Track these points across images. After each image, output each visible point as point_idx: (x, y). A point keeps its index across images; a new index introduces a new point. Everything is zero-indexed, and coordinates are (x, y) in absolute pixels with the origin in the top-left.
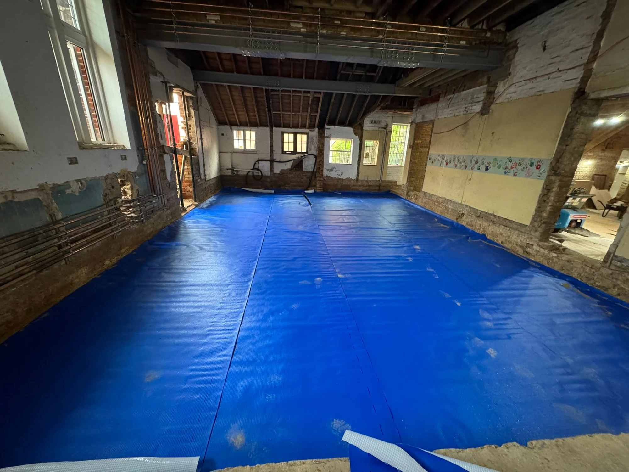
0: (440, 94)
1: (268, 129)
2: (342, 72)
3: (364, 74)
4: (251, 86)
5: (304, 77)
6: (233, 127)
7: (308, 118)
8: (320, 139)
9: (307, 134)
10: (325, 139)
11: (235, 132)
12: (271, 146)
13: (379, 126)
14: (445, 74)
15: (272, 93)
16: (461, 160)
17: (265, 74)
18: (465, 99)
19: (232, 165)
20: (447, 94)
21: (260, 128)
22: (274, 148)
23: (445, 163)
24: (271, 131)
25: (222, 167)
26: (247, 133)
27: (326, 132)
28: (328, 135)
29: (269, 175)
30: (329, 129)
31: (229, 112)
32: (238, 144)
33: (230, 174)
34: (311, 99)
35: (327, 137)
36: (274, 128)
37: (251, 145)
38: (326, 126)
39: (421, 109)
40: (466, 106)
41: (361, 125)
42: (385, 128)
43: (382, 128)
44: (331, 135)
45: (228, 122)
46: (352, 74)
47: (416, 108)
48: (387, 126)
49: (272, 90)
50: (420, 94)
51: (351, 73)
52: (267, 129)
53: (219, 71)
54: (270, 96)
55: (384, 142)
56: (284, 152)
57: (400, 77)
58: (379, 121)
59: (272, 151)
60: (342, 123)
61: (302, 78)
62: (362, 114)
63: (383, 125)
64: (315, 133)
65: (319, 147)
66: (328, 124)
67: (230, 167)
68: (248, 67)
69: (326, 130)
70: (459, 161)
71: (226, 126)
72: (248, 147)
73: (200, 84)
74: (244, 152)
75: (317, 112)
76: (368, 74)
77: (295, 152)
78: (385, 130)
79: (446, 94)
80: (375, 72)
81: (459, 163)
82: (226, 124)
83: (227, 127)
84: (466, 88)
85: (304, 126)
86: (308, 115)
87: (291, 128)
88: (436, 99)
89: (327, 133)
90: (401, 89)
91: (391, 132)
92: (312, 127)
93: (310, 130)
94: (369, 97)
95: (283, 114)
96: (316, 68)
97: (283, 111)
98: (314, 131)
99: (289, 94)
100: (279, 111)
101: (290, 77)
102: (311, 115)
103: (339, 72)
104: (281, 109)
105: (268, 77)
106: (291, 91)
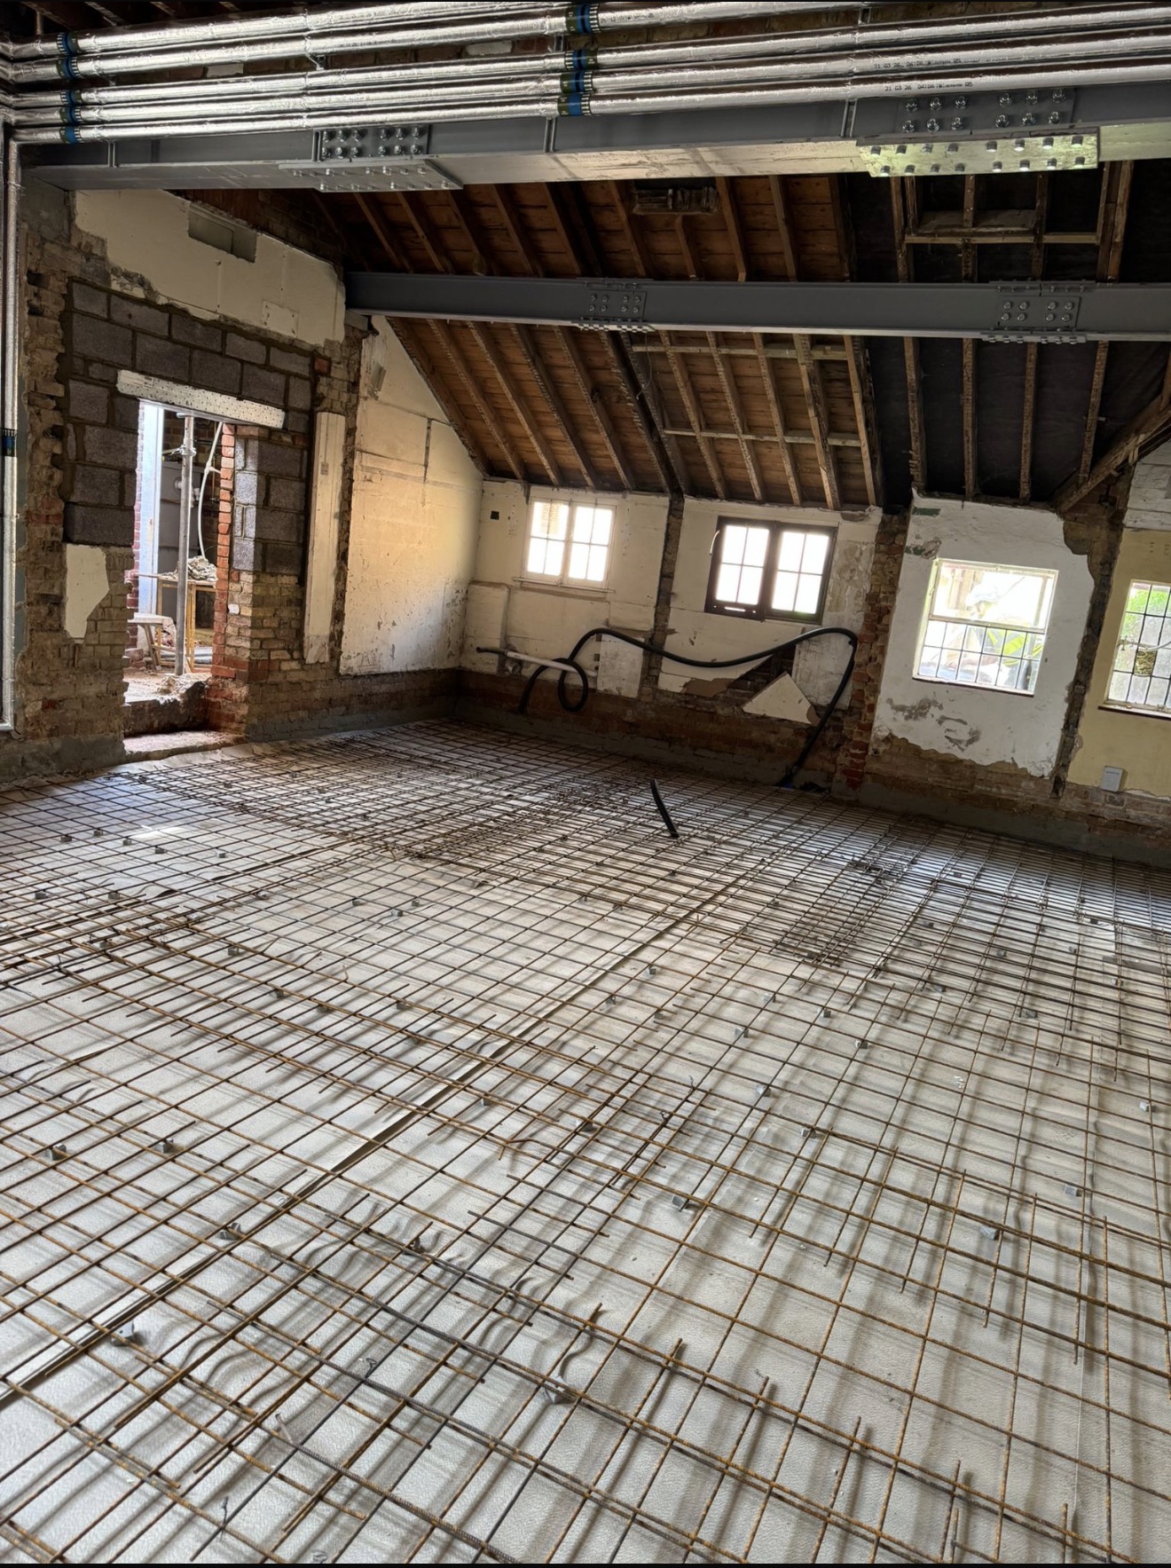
1: (665, 501)
2: (912, 239)
3: (1029, 240)
4: (552, 322)
5: (742, 276)
6: (535, 490)
7: (823, 459)
8: (883, 558)
9: (832, 531)
10: (907, 559)
11: (539, 508)
12: (666, 576)
15: (639, 349)
17: (588, 272)
19: (506, 638)
21: (633, 498)
22: (678, 585)
24: (675, 512)
25: (470, 641)
26: (585, 513)
27: (912, 528)
28: (920, 543)
29: (633, 694)
30: (934, 512)
31: (514, 429)
32: (542, 560)
33: (493, 669)
34: (803, 369)
35: (918, 551)
36: (689, 501)
37: (591, 567)
38: (920, 501)
41: (1113, 503)
44: (937, 541)
45: (513, 466)
46: (966, 246)
49: (638, 338)
51: (958, 241)
52: (659, 505)
53: (434, 271)
54: (635, 365)
56: (713, 607)
59: (665, 597)
60: (997, 489)
61: (735, 278)
64: (865, 529)
65: (872, 599)
66: (929, 491)
67: (496, 644)
68: (521, 248)
69: (914, 518)
71: (510, 484)
72: (577, 573)
73: (391, 321)
74: (561, 590)
75: (854, 432)
76: (1049, 239)
77: (762, 611)
80: (1093, 230)
82: (511, 476)
83: (514, 488)
85: (811, 497)
86: (818, 445)
87: (760, 503)
89: (917, 532)
92: (850, 500)
93: (845, 517)
94: (1102, 356)
95: (712, 440)
96: (783, 230)
97: (708, 425)
98: (862, 518)
99: (705, 350)
100: (688, 426)
101: (684, 277)
102: (837, 448)
103: (897, 238)
104: (693, 417)
105: (599, 283)
106: (711, 340)
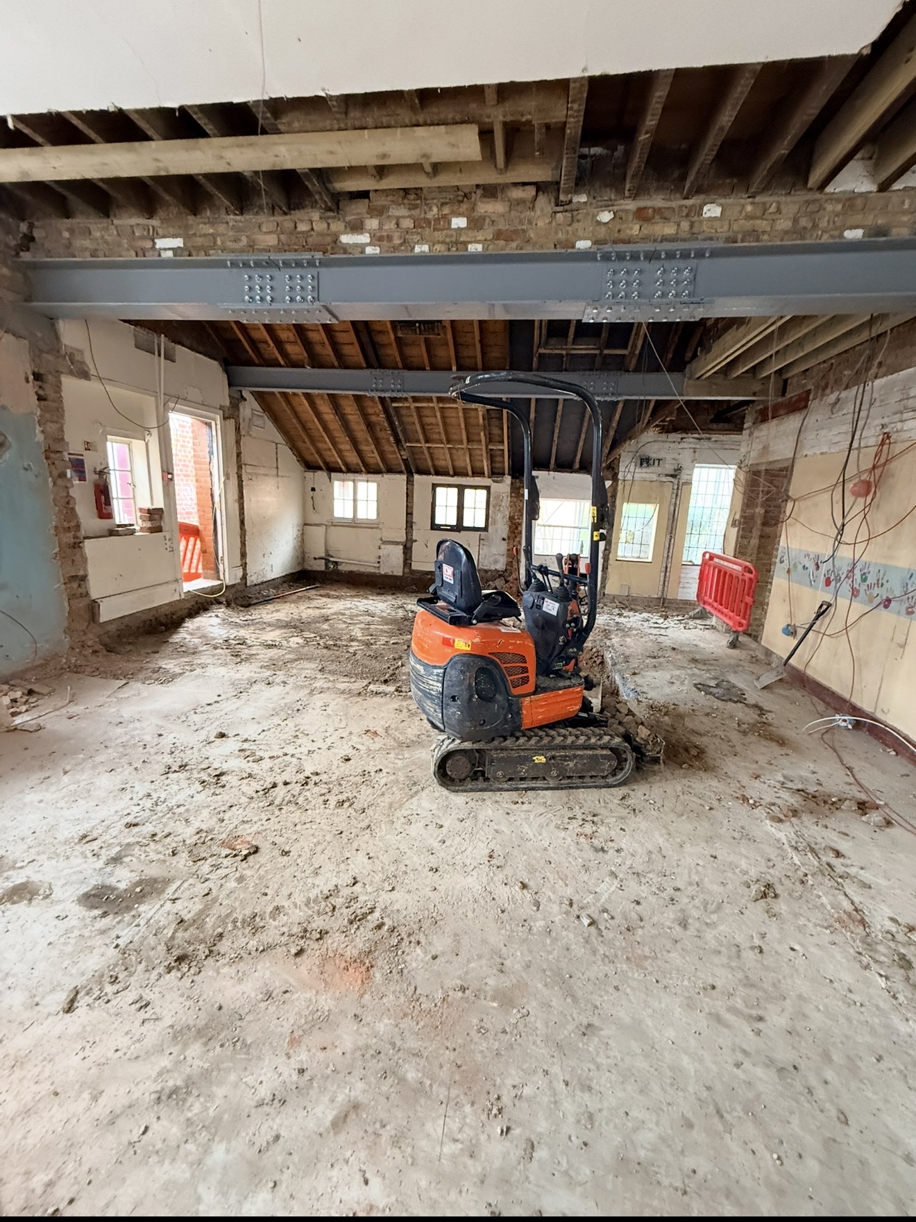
0: (809, 392)
1: (404, 477)
2: (542, 351)
3: (597, 352)
4: (351, 393)
5: (454, 368)
6: (333, 475)
7: (485, 455)
8: (515, 500)
9: (488, 488)
11: (337, 484)
12: (409, 514)
13: (659, 470)
14: (814, 333)
15: (395, 405)
16: (871, 579)
17: (370, 366)
18: (882, 401)
19: (327, 551)
20: (828, 391)
21: (387, 477)
22: (415, 518)
23: (822, 579)
24: (410, 482)
25: (307, 555)
26: (362, 486)
29: (401, 574)
30: (536, 477)
31: (321, 445)
32: (342, 508)
33: (323, 568)
34: (481, 413)
36: (416, 477)
37: (368, 511)
39: (761, 430)
40: (886, 420)
41: (613, 469)
42: (673, 476)
43: (667, 475)
45: (322, 464)
46: (567, 355)
47: (749, 428)
48: (679, 469)
49: (394, 400)
50: (754, 394)
51: (564, 352)
52: (403, 478)
53: (280, 366)
54: (393, 413)
55: (672, 508)
56: (435, 527)
57: (695, 356)
58: (659, 460)
59: (409, 525)
60: (564, 466)
61: (451, 369)
62: (609, 445)
63: (669, 468)
64: (503, 486)
65: (511, 518)
67: (323, 555)
68: (332, 354)
70: (864, 580)
71: (319, 473)
72: (361, 515)
73: (252, 393)
74: (354, 524)
75: (502, 442)
76: (606, 352)
77: (459, 527)
78: (675, 481)
79: (823, 388)
80: (626, 348)
81: (864, 587)
82: (320, 468)
83: (321, 475)
84: (883, 369)
85: (477, 473)
86: (484, 448)
87: (452, 476)
88: (799, 405)
90: (698, 382)
91: (689, 483)
92: (496, 473)
93: (494, 481)
94: (620, 406)
95: (429, 448)
96: (478, 346)
97: (427, 441)
98: (501, 482)
99: (431, 405)
100: (418, 441)
101: (424, 369)
102: (491, 450)
103: (535, 350)
104: (421, 437)
105: (377, 372)
106: (435, 400)
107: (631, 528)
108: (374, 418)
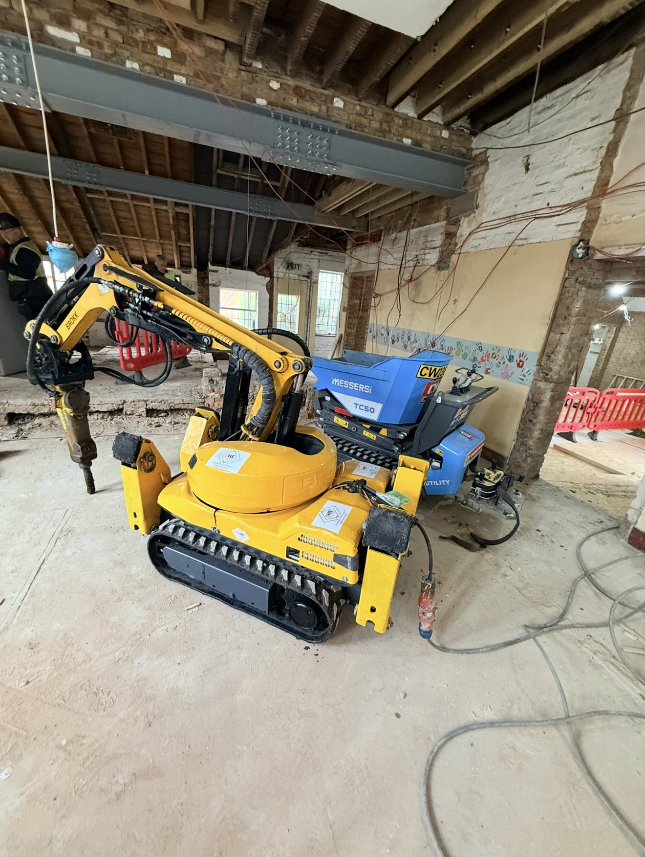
0: (381, 231)
2: (219, 171)
3: (259, 180)
5: (147, 172)
7: (175, 250)
8: (202, 287)
10: (211, 288)
13: (299, 272)
14: (385, 196)
15: (89, 195)
16: (412, 339)
18: (416, 242)
20: (391, 232)
23: (390, 340)
27: (210, 277)
28: (214, 282)
30: (216, 271)
34: (171, 215)
35: (214, 285)
38: (211, 267)
39: (357, 251)
40: (418, 253)
41: (270, 269)
42: (308, 277)
43: (304, 276)
44: (219, 282)
46: (239, 178)
47: (350, 249)
48: (310, 273)
49: (88, 190)
50: (353, 228)
51: (236, 176)
54: (87, 203)
55: (308, 298)
57: (321, 196)
58: (299, 265)
60: (237, 264)
61: (144, 173)
62: (267, 251)
63: (305, 271)
64: (191, 277)
66: (213, 264)
68: (17, 132)
69: (210, 273)
70: (409, 339)
75: (189, 240)
78: (309, 280)
79: (388, 229)
80: (278, 181)
81: (409, 343)
84: (416, 224)
86: (174, 245)
88: (376, 238)
89: (212, 278)
90: (322, 215)
91: (317, 282)
92: (184, 265)
93: (183, 272)
94: (275, 223)
95: (124, 238)
96: (167, 156)
97: (122, 233)
98: (190, 272)
99: (126, 201)
100: (114, 232)
101: (118, 168)
102: (180, 246)
103: (214, 170)
104: (117, 229)
106: (129, 197)
107: (284, 311)
108: (67, 205)
